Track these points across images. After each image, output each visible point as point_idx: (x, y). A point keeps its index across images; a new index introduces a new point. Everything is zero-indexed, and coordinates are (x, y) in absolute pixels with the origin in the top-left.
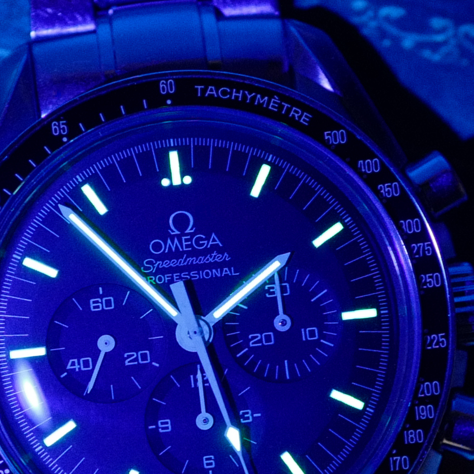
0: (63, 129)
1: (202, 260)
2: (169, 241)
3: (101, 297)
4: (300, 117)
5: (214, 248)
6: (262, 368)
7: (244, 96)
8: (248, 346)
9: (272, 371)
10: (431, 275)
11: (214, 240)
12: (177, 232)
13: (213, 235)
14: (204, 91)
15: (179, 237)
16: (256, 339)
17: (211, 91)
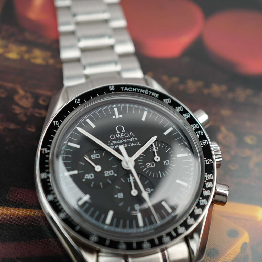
0: (79, 101)
1: (128, 140)
2: (117, 135)
3: (95, 154)
4: (155, 95)
5: (132, 136)
6: (152, 174)
7: (137, 90)
8: (146, 167)
9: (155, 175)
10: (204, 141)
11: (131, 134)
12: (119, 132)
13: (131, 132)
14: (124, 89)
15: (120, 134)
16: (149, 165)
17: (126, 89)
